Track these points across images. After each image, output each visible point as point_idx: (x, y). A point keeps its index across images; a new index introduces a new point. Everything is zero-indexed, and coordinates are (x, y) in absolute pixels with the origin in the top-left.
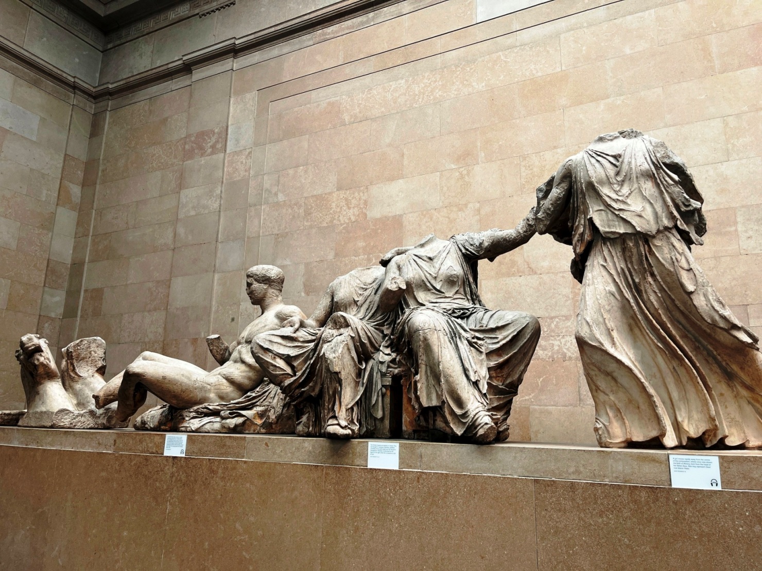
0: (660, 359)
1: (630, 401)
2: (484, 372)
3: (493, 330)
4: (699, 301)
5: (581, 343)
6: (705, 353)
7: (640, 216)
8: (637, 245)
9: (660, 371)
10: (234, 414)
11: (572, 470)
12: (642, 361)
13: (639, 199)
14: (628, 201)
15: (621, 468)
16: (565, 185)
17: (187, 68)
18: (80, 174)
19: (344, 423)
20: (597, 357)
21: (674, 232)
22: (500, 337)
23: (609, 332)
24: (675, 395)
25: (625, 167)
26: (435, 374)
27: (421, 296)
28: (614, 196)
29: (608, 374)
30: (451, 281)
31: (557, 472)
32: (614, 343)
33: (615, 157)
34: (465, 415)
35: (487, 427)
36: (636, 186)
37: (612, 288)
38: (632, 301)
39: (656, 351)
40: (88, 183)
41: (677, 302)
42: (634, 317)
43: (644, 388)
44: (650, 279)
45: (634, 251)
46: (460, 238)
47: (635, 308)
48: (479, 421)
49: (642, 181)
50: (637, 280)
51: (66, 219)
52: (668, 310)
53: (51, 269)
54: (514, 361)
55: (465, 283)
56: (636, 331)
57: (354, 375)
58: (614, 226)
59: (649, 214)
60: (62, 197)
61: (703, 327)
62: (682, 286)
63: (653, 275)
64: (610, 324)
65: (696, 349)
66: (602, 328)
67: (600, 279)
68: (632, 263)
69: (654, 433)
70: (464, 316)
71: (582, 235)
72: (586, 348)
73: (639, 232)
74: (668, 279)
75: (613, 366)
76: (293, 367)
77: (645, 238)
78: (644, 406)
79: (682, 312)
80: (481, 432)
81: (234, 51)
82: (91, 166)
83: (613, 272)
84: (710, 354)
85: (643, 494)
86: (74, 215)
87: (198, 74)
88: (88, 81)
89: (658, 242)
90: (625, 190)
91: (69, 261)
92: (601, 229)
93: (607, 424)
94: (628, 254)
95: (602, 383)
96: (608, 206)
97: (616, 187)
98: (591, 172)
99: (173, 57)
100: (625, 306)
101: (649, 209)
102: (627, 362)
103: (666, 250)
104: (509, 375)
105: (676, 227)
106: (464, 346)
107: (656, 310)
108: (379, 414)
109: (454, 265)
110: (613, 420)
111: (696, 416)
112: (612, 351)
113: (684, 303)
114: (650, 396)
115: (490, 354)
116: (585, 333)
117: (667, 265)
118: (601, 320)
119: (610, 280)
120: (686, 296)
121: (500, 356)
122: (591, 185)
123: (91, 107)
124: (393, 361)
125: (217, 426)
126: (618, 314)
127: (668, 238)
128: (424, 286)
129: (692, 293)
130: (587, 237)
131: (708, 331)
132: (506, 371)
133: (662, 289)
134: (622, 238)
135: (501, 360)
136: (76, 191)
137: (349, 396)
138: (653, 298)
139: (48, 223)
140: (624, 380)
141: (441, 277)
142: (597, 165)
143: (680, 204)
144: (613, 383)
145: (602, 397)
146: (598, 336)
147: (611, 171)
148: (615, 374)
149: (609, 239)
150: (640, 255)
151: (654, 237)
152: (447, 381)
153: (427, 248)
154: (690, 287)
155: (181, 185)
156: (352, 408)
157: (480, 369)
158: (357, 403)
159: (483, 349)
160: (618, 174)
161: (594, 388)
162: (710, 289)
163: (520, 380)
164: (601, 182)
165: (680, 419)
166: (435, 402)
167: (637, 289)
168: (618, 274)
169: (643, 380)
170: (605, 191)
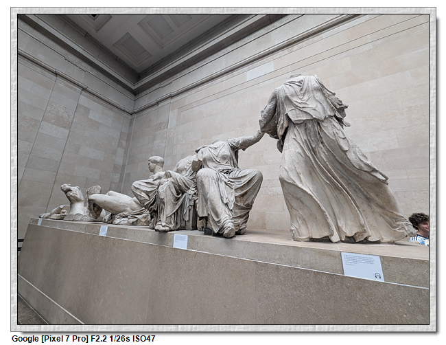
0: (328, 190)
1: (311, 215)
2: (233, 198)
3: (239, 178)
4: (351, 156)
5: (282, 181)
6: (354, 186)
7: (315, 110)
8: (313, 126)
9: (328, 197)
10: (133, 217)
11: (277, 257)
12: (317, 192)
13: (314, 102)
14: (308, 103)
15: (308, 259)
16: (273, 102)
17: (157, 103)
18: (126, 138)
19: (164, 224)
20: (292, 189)
21: (334, 118)
22: (243, 181)
23: (298, 175)
24: (337, 211)
25: (305, 86)
26: (206, 200)
27: (210, 164)
28: (300, 101)
29: (298, 199)
30: (224, 158)
31: (268, 258)
32: (301, 181)
33: (299, 82)
34: (219, 222)
35: (229, 229)
36: (312, 95)
37: (300, 151)
38: (311, 157)
39: (325, 186)
40: (128, 141)
41: (337, 158)
42: (312, 167)
43: (320, 207)
44: (321, 145)
45: (312, 130)
46: (230, 140)
47: (313, 161)
48: (225, 225)
49: (315, 92)
50: (314, 146)
51: (121, 151)
52: (331, 162)
53: (115, 168)
54: (249, 193)
55: (231, 158)
56: (314, 174)
57: (173, 200)
58: (300, 117)
59: (319, 108)
60: (120, 145)
61: (353, 171)
62: (340, 147)
63: (322, 143)
64: (299, 171)
65: (349, 184)
66: (295, 173)
67: (292, 146)
68: (310, 136)
69: (326, 234)
70: (228, 172)
71: (283, 124)
72: (285, 184)
73: (315, 119)
74: (332, 145)
75: (300, 195)
76: (149, 197)
77: (318, 122)
78: (319, 218)
79: (340, 163)
80: (226, 232)
81: (171, 97)
82: (129, 135)
83: (300, 142)
84: (357, 187)
85: (324, 278)
86: (123, 150)
87: (161, 105)
88: (130, 110)
89: (324, 124)
90: (306, 98)
91: (121, 165)
92: (293, 119)
93: (298, 228)
94: (308, 131)
95: (295, 204)
96: (296, 107)
97: (301, 97)
98: (287, 91)
99: (154, 101)
100: (307, 161)
101: (319, 106)
102: (309, 192)
103: (330, 128)
104: (246, 200)
105: (335, 116)
106: (222, 185)
107: (325, 162)
108: (187, 219)
109: (227, 151)
110: (302, 226)
111: (350, 223)
112: (300, 185)
113: (342, 158)
114: (323, 212)
115: (236, 190)
116: (284, 176)
117: (331, 137)
118: (294, 168)
119: (298, 146)
120: (343, 154)
121: (242, 190)
122: (287, 98)
123: (130, 117)
124: (195, 194)
125: (126, 222)
126: (303, 165)
127: (331, 122)
128: (211, 160)
129: (347, 151)
130: (285, 125)
131: (357, 173)
132: (245, 198)
133: (328, 151)
134: (304, 123)
135: (242, 192)
136: (124, 143)
137: (169, 210)
138: (323, 156)
139: (114, 153)
140: (308, 202)
141: (219, 156)
142: (290, 87)
143: (337, 104)
144: (301, 204)
145: (294, 212)
146: (292, 177)
147: (298, 89)
148: (302, 199)
149: (298, 124)
150: (315, 132)
151: (323, 121)
152: (211, 203)
153: (215, 144)
154: (346, 148)
155: (154, 140)
156: (171, 216)
157: (231, 197)
158: (174, 213)
159: (233, 187)
160: (301, 90)
161: (290, 207)
162: (357, 149)
163: (252, 202)
164: (292, 95)
165: (340, 225)
166: (205, 215)
167: (313, 151)
168: (303, 142)
169: (319, 202)
170: (294, 99)
